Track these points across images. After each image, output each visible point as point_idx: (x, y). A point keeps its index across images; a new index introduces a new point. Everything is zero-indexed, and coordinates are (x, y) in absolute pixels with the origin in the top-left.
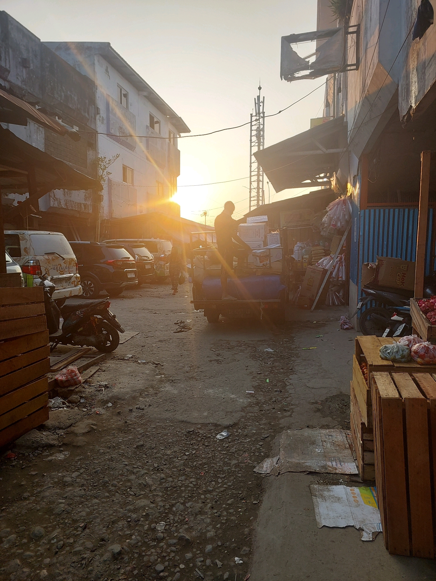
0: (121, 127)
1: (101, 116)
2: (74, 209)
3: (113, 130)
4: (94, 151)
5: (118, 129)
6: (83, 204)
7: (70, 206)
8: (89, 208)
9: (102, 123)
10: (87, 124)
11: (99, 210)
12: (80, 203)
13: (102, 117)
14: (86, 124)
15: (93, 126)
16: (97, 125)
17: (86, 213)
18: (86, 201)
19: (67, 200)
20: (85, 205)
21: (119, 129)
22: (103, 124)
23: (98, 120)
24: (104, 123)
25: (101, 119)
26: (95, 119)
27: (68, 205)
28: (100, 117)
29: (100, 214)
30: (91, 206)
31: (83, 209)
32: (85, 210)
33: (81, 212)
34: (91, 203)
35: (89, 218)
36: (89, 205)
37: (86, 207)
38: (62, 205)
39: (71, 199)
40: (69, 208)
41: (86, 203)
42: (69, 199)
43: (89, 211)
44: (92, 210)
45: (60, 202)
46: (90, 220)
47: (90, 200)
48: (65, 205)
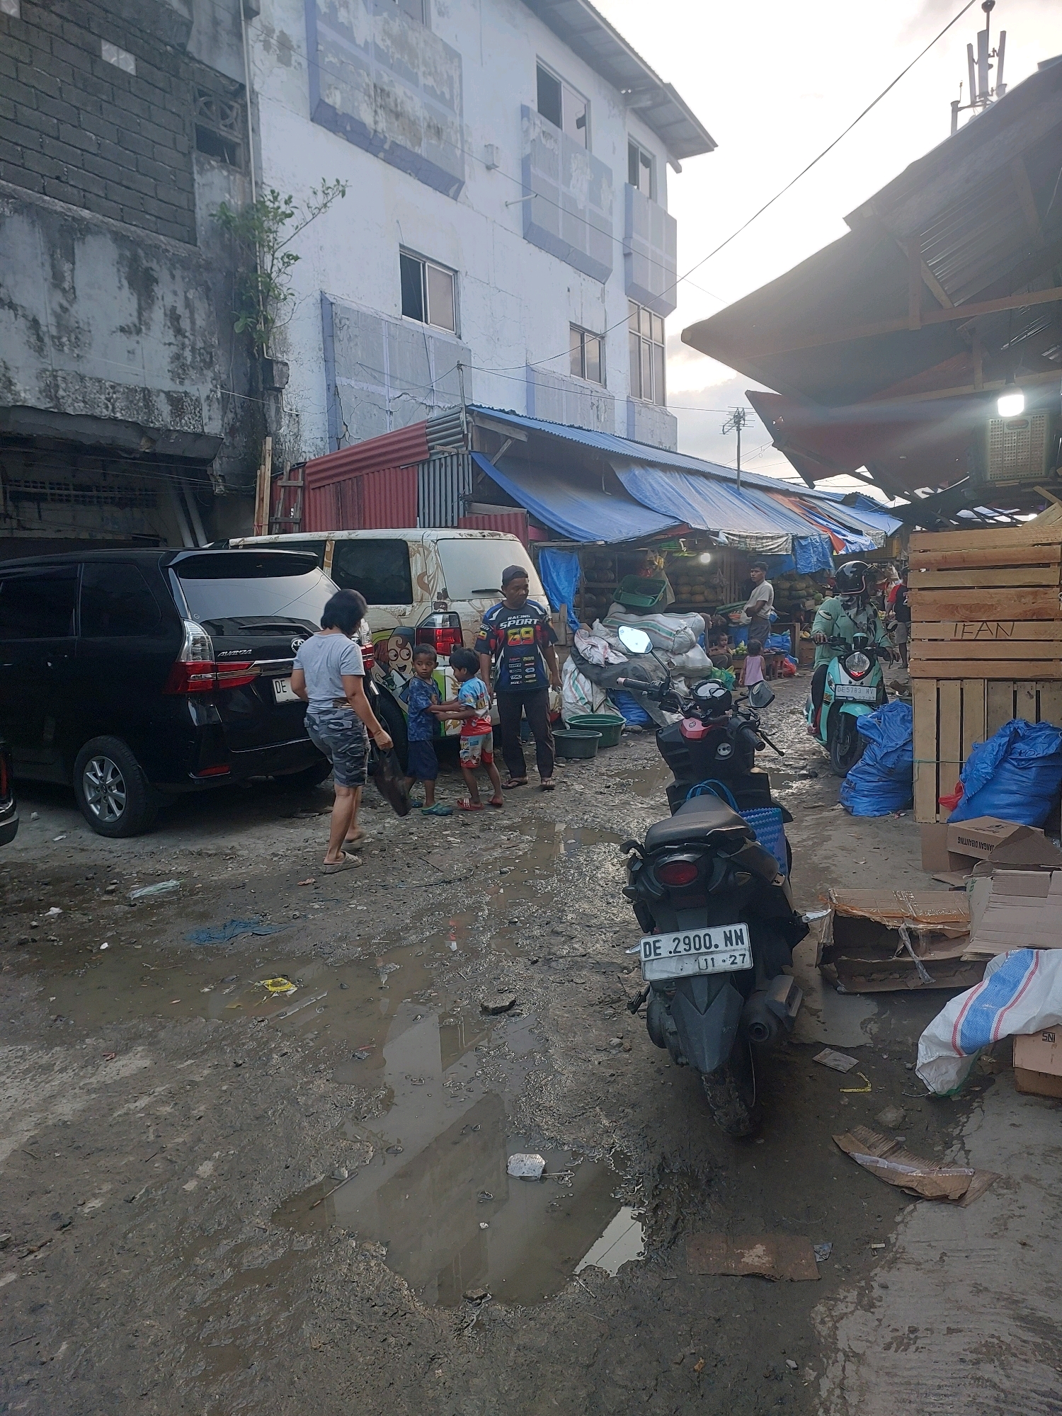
0: (382, 90)
1: (273, 31)
2: (105, 412)
3: (338, 93)
4: (238, 176)
5: (369, 96)
6: (168, 394)
7: (76, 400)
8: (205, 413)
9: (284, 60)
10: (191, 47)
11: (273, 427)
12: (144, 389)
13: (282, 32)
14: (183, 46)
15: (225, 65)
16: (252, 64)
17: (186, 433)
18: (181, 383)
19: (60, 373)
20: (177, 403)
21: (372, 93)
22: (288, 64)
23: (259, 46)
24: (293, 62)
25: (273, 42)
26: (240, 36)
27: (61, 393)
28: (269, 31)
29: (269, 440)
30: (215, 405)
31: (165, 414)
32: (178, 419)
33: (158, 429)
34: (211, 391)
35: (215, 455)
36: (202, 401)
37: (183, 406)
38: (23, 395)
39: (84, 368)
40: (70, 411)
41: (186, 393)
42: (72, 367)
43: (202, 426)
44: (220, 422)
45: (10, 382)
46: (220, 465)
47: (209, 379)
48: (39, 396)
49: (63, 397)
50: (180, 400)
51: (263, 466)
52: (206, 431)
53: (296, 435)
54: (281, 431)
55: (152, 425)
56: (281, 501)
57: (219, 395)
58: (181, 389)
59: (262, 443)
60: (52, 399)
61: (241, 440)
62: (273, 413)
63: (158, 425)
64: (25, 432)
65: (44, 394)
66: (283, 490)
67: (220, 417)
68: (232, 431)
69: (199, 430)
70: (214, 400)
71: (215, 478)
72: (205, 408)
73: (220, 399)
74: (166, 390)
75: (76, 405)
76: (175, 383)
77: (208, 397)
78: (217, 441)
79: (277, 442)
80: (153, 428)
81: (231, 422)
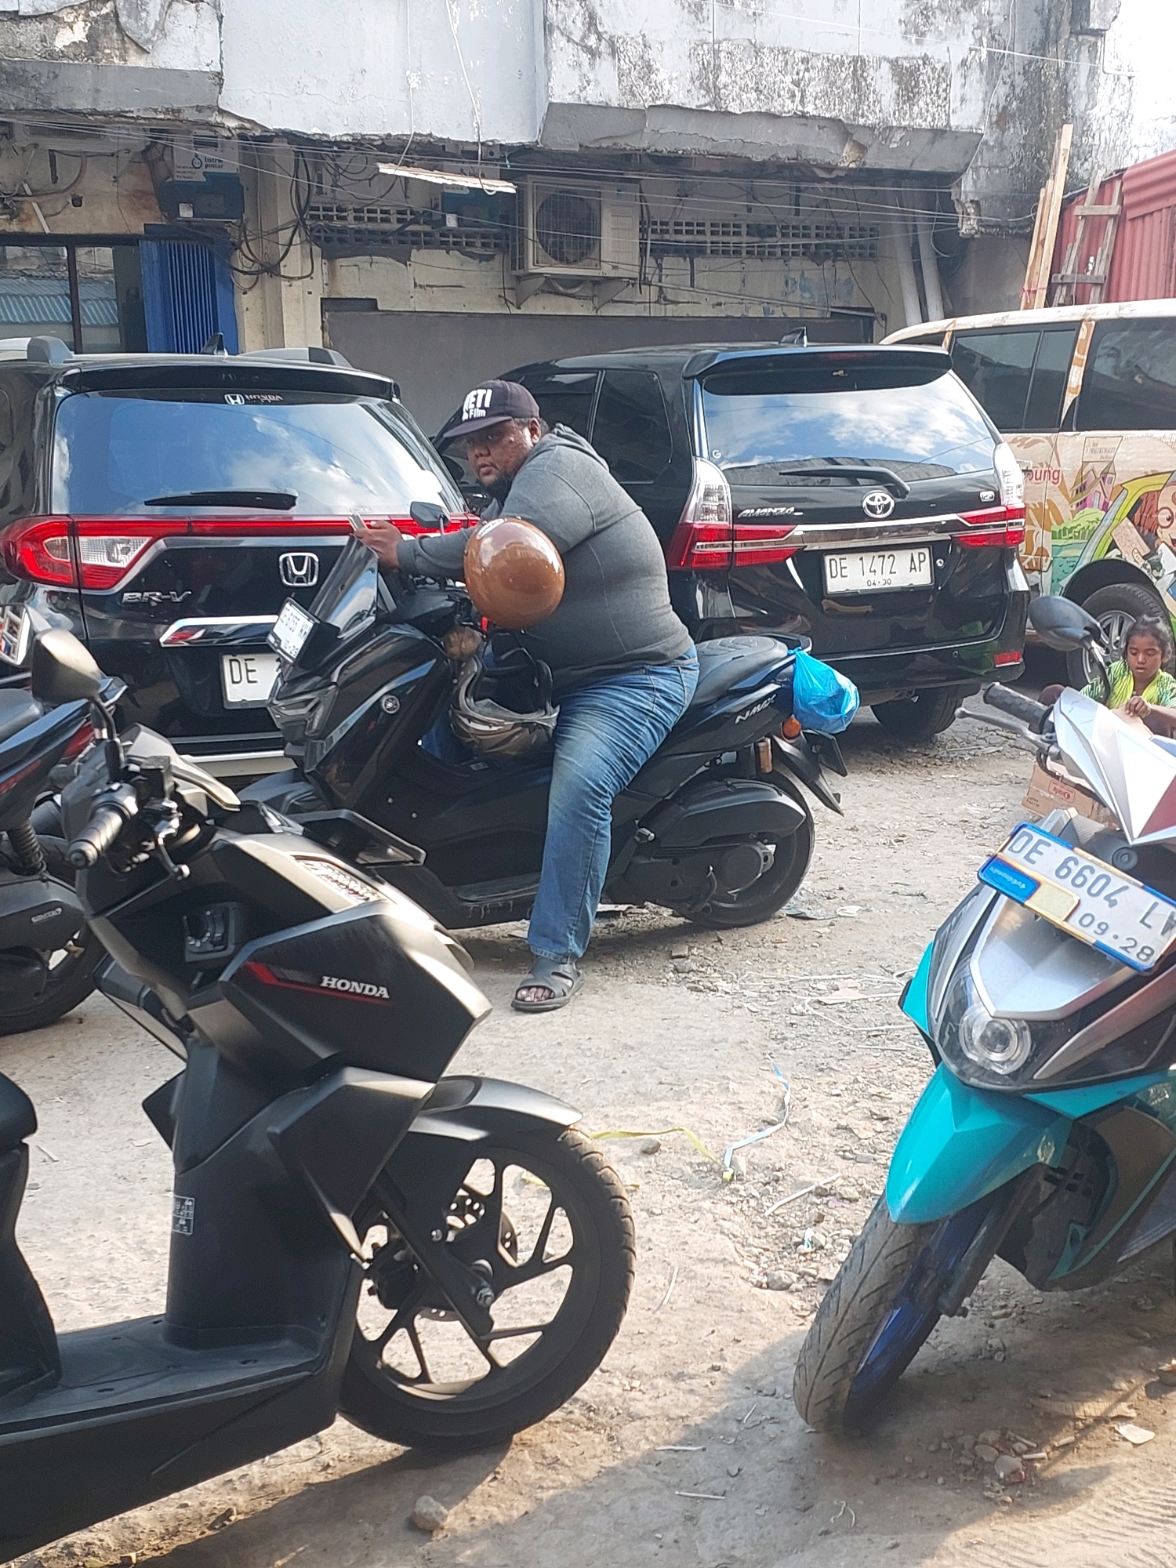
2: (789, 105)
6: (894, 64)
7: (745, 89)
8: (955, 92)
11: (1080, 105)
12: (855, 60)
17: (920, 130)
18: (920, 41)
19: (724, 45)
20: (907, 79)
27: (723, 78)
29: (1068, 130)
30: (975, 75)
31: (885, 100)
32: (906, 107)
33: (872, 128)
34: (971, 50)
35: (968, 164)
36: (953, 69)
37: (917, 82)
38: (666, 87)
39: (764, 34)
40: (734, 108)
41: (925, 59)
42: (743, 32)
43: (948, 115)
44: (981, 104)
45: (649, 66)
46: (975, 182)
47: (969, 29)
48: (690, 86)
49: (725, 86)
50: (913, 72)
51: (1050, 182)
52: (953, 123)
53: (1123, 117)
54: (1095, 111)
55: (861, 121)
56: (1077, 244)
57: (984, 56)
58: (918, 51)
59: (1056, 136)
60: (708, 91)
61: (1016, 133)
62: (1082, 77)
63: (871, 120)
64: (665, 147)
65: (697, 83)
66: (1081, 224)
67: (981, 96)
68: (1002, 119)
69: (940, 124)
70: (974, 65)
71: (963, 206)
72: (956, 80)
73: (986, 64)
74: (892, 56)
75: (744, 97)
76: (910, 41)
77: (964, 62)
78: (971, 141)
79: (1083, 130)
80: (864, 126)
81: (1002, 103)
